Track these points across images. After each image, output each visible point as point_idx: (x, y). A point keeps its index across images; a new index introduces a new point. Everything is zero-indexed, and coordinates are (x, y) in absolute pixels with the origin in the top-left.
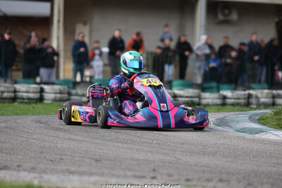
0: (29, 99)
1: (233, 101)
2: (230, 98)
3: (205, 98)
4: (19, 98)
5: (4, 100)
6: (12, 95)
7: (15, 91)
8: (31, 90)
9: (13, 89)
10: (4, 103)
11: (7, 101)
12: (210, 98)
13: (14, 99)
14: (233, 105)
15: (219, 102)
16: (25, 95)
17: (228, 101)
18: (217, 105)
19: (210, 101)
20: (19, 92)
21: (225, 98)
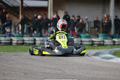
0: (30, 44)
1: (118, 43)
2: (117, 42)
3: (106, 42)
4: (25, 44)
5: (18, 44)
6: (22, 42)
7: (23, 40)
8: (30, 40)
9: (22, 40)
10: (18, 45)
11: (20, 45)
12: (108, 42)
13: (23, 44)
14: (118, 45)
15: (112, 43)
16: (28, 42)
17: (116, 43)
18: (111, 45)
19: (108, 43)
20: (25, 41)
21: (114, 42)
